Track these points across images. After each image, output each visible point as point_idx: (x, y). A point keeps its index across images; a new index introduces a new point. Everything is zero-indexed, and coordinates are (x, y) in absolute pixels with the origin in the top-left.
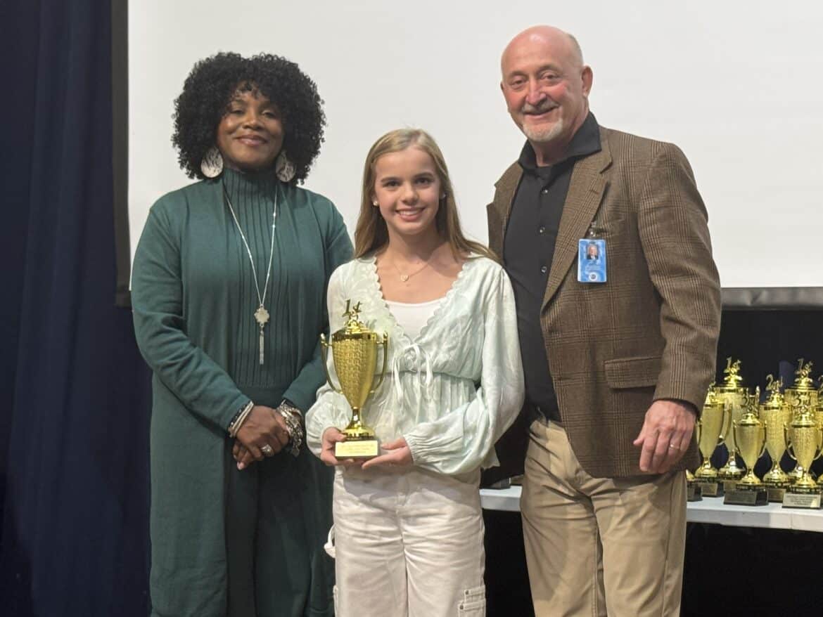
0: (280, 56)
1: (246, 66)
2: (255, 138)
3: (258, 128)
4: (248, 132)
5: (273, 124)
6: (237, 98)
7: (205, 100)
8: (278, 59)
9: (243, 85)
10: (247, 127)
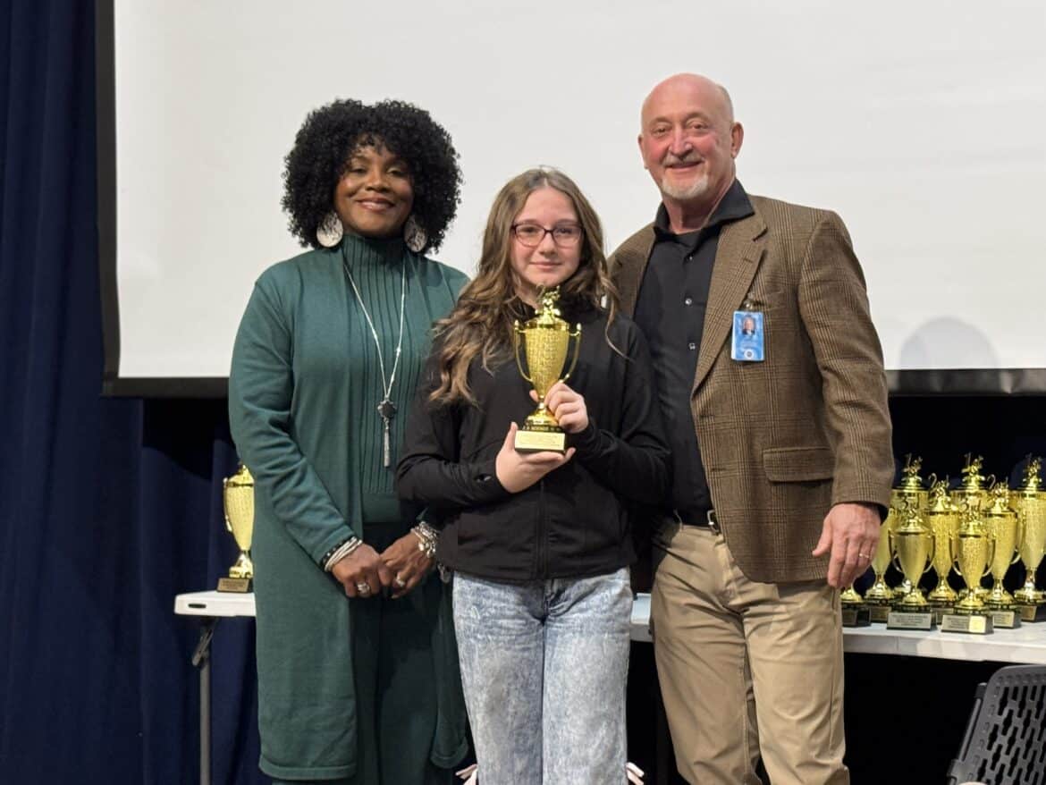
0: (407, 103)
1: (368, 116)
2: (379, 201)
3: (383, 190)
4: (371, 194)
5: (401, 185)
6: (359, 155)
7: (320, 157)
8: (406, 106)
9: (364, 138)
10: (369, 189)
